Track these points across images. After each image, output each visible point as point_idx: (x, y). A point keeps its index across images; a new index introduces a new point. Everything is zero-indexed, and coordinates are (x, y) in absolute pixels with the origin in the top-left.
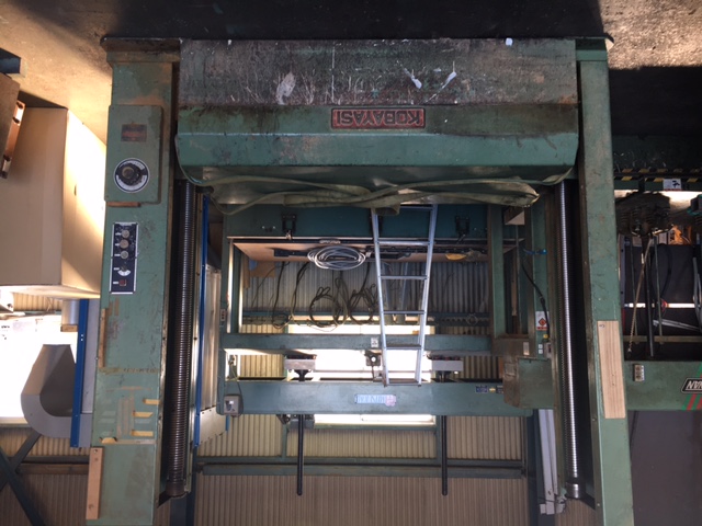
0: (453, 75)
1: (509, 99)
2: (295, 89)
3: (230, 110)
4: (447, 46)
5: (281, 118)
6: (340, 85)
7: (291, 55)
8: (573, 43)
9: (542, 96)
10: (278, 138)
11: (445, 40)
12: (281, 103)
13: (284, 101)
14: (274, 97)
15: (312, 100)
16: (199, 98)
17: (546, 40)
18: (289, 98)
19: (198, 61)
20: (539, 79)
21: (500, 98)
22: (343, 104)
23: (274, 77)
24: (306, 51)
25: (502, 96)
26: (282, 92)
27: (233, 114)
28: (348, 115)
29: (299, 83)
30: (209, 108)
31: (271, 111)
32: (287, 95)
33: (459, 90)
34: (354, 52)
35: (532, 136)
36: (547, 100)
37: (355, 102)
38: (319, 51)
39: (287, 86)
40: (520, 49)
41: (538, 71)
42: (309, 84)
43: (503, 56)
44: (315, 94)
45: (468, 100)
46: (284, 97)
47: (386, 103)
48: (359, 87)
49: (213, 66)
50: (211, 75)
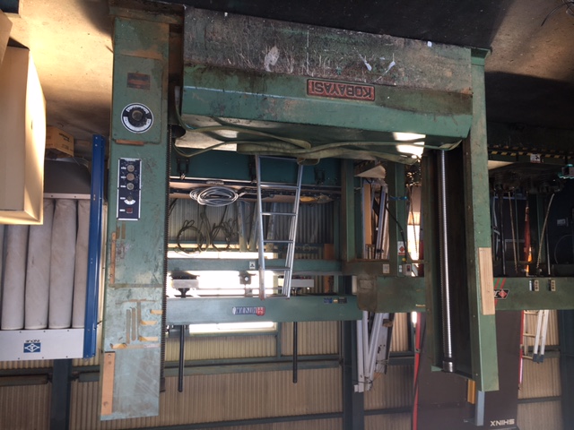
0: (393, 63)
1: (430, 86)
2: (279, 60)
3: (227, 71)
4: (389, 41)
5: (268, 81)
6: (313, 61)
7: (275, 32)
8: (469, 50)
9: (450, 87)
10: (266, 98)
11: (387, 37)
12: (268, 70)
13: (271, 69)
14: (262, 64)
15: (292, 70)
16: (201, 59)
17: (453, 47)
18: (274, 67)
19: (200, 27)
20: (449, 74)
21: (424, 84)
22: (315, 76)
23: (262, 48)
24: (287, 30)
25: (425, 83)
26: (269, 61)
27: (229, 75)
28: (319, 85)
29: (282, 55)
30: (210, 68)
31: (261, 76)
32: (273, 64)
33: (397, 75)
34: (323, 37)
35: (444, 115)
36: (454, 89)
37: (324, 76)
38: (297, 31)
39: (272, 57)
40: (437, 50)
41: (448, 68)
42: (289, 57)
43: (426, 54)
44: (294, 66)
45: (403, 84)
46: (270, 66)
47: (346, 79)
48: (327, 64)
49: (213, 33)
50: (211, 40)
